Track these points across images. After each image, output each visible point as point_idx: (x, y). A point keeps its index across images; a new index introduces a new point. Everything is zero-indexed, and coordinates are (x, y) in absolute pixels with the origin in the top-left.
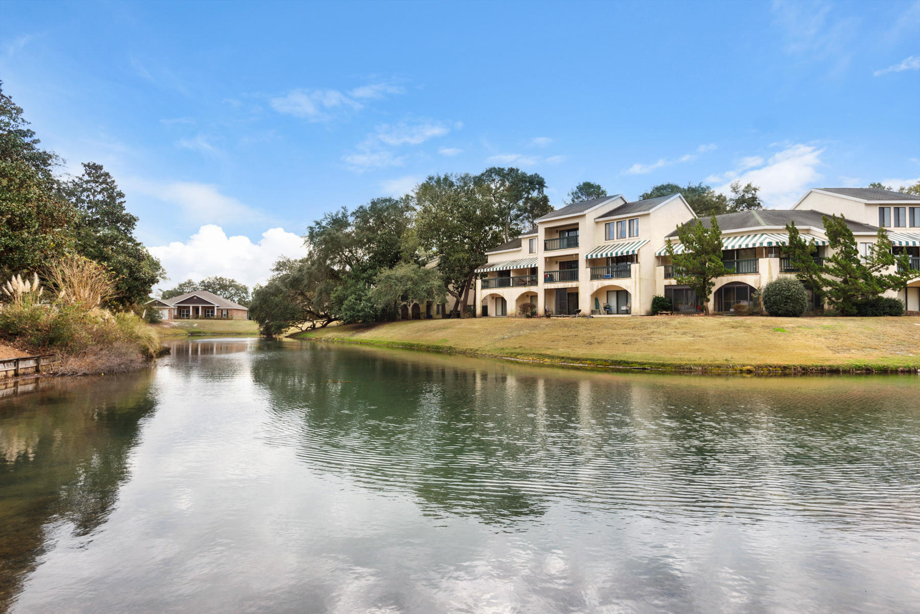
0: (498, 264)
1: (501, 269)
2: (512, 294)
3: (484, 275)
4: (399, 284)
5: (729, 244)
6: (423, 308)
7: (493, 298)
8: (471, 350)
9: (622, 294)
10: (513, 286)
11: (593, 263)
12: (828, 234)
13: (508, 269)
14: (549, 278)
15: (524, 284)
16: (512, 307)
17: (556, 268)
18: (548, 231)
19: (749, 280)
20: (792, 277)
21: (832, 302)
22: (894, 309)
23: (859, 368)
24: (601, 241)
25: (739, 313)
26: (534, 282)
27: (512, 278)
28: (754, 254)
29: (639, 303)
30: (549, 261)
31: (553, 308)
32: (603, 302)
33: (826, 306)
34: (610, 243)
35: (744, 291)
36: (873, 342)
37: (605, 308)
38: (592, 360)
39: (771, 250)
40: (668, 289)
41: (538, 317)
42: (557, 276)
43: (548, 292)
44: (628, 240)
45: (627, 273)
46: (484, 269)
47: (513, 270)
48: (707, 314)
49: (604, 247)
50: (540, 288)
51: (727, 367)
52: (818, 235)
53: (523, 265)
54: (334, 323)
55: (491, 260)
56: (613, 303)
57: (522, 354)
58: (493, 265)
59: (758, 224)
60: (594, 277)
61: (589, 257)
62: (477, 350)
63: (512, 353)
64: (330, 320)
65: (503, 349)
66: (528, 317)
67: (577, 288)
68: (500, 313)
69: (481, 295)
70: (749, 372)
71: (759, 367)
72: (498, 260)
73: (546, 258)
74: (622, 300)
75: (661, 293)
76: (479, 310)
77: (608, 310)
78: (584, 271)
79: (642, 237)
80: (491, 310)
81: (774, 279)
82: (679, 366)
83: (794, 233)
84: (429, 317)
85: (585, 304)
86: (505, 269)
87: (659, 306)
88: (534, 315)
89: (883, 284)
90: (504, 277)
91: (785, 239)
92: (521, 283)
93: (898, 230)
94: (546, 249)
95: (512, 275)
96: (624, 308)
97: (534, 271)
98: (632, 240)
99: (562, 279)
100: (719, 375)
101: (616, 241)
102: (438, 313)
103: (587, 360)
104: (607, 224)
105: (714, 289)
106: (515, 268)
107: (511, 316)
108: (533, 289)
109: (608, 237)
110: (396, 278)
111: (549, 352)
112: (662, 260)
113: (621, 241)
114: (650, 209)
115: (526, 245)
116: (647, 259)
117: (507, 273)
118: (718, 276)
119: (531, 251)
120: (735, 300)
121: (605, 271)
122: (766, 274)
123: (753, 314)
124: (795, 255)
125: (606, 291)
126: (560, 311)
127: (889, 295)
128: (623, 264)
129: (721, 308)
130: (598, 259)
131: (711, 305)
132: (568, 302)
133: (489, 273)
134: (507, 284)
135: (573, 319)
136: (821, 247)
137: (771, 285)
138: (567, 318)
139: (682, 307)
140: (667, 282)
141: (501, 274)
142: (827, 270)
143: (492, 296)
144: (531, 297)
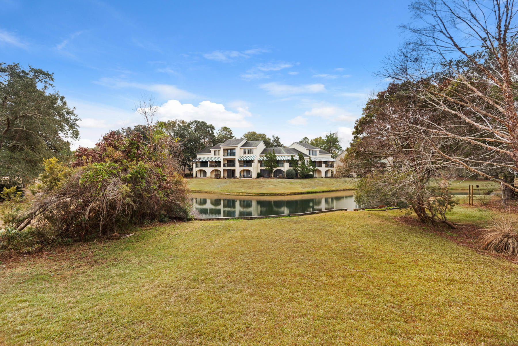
0: (202, 159)
2: (209, 170)
5: (278, 158)
9: (249, 172)
10: (209, 167)
11: (240, 162)
12: (299, 157)
14: (224, 166)
15: (214, 167)
16: (208, 174)
17: (226, 162)
18: (224, 150)
19: (282, 169)
20: (292, 168)
21: (300, 175)
22: (311, 177)
23: (307, 192)
24: (242, 154)
25: (280, 178)
26: (220, 166)
28: (284, 161)
29: (254, 175)
30: (224, 160)
31: (226, 175)
32: (242, 174)
33: (298, 176)
34: (245, 155)
35: (280, 171)
36: (309, 186)
37: (243, 176)
38: (255, 193)
39: (287, 161)
40: (261, 170)
42: (226, 165)
43: (224, 170)
44: (250, 155)
45: (251, 166)
46: (197, 160)
47: (210, 162)
48: (272, 178)
49: (243, 157)
50: (221, 169)
51: (285, 193)
52: (297, 157)
53: (213, 160)
55: (199, 157)
56: (245, 174)
58: (200, 159)
59: (284, 153)
60: (241, 166)
61: (239, 160)
63: (228, 192)
65: (222, 191)
66: (218, 178)
67: (235, 169)
68: (202, 176)
69: (195, 169)
70: (289, 194)
71: (291, 193)
72: (202, 157)
74: (248, 174)
75: (259, 172)
77: (244, 176)
78: (237, 164)
79: (254, 155)
80: (199, 175)
81: (288, 169)
82: (275, 194)
83: (292, 156)
85: (237, 174)
87: (259, 176)
88: (220, 178)
89: (309, 171)
90: (205, 164)
91: (290, 158)
92: (211, 166)
93: (315, 156)
94: (223, 156)
95: (209, 163)
96: (249, 176)
97: (220, 162)
98: (251, 155)
99: (228, 166)
100: (283, 195)
101: (246, 155)
103: (253, 193)
104: (244, 149)
105: (274, 171)
107: (208, 178)
108: (218, 168)
109: (244, 153)
111: (240, 191)
112: (260, 162)
113: (248, 155)
114: (257, 146)
115: (213, 152)
116: (256, 162)
117: (207, 162)
118: (275, 168)
119: (215, 155)
120: (278, 174)
121: (244, 164)
122: (286, 168)
123: (283, 178)
124: (292, 163)
125: (244, 170)
126: (229, 176)
127: (311, 173)
128: (249, 163)
129: (275, 176)
130: (242, 161)
131: (273, 175)
132: (231, 174)
133: (198, 162)
134: (207, 166)
135: (236, 179)
136: (298, 161)
137: (287, 171)
138: (232, 179)
139: (265, 176)
140: (261, 168)
141: (204, 162)
142: (299, 167)
143: (199, 170)
144: (216, 171)
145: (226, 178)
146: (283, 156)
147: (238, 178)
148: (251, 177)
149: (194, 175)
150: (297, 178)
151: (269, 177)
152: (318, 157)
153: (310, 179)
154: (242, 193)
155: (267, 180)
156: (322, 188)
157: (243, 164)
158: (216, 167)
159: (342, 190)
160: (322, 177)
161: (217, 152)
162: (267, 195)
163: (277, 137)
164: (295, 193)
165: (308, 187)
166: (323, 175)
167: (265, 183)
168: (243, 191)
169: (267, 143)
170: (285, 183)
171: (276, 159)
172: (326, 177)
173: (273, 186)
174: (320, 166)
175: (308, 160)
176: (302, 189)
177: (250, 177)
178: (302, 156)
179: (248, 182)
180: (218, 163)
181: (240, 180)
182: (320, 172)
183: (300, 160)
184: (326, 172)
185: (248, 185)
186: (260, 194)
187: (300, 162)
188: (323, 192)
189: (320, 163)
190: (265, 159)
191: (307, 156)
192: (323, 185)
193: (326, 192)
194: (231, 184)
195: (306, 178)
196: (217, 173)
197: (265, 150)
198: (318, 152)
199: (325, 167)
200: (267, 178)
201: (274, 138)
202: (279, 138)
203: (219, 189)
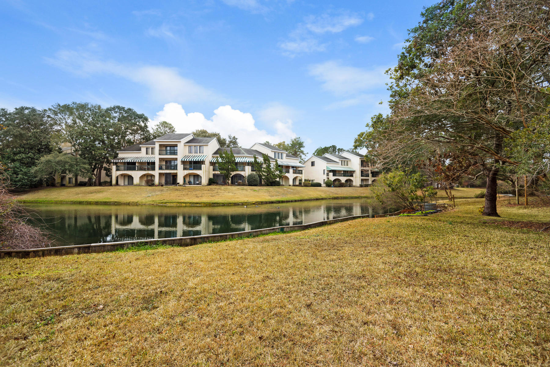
0: (127, 158)
1: (130, 161)
2: (136, 175)
3: (116, 164)
4: (58, 166)
5: (237, 160)
8: (133, 202)
9: (197, 177)
10: (137, 170)
11: (183, 162)
12: (264, 160)
13: (135, 161)
14: (161, 168)
15: (145, 170)
16: (136, 181)
17: (164, 163)
18: (160, 146)
19: (242, 173)
20: (254, 173)
21: (265, 182)
22: (277, 184)
23: (277, 201)
24: (187, 153)
25: (239, 185)
26: (154, 169)
28: (244, 164)
29: (205, 181)
30: (161, 160)
31: (163, 181)
32: (187, 180)
33: (263, 183)
34: (191, 155)
35: (240, 177)
36: (278, 194)
38: (204, 203)
39: (249, 164)
40: (214, 175)
41: (155, 186)
42: (164, 167)
43: (160, 174)
44: (198, 154)
45: (200, 169)
46: (118, 160)
47: (138, 163)
48: (229, 185)
49: (188, 157)
50: (156, 173)
51: (248, 203)
52: (260, 159)
53: (144, 160)
55: (120, 156)
56: (192, 180)
57: (168, 202)
58: (123, 159)
59: (244, 154)
60: (185, 169)
61: (183, 160)
62: (137, 202)
66: (150, 186)
67: (177, 173)
68: (126, 183)
69: (116, 174)
70: (254, 204)
71: (256, 202)
72: (127, 156)
74: (196, 179)
75: (212, 177)
77: (190, 183)
78: (180, 166)
79: (205, 154)
80: (121, 182)
81: (250, 174)
82: (235, 203)
83: (255, 158)
85: (180, 180)
86: (133, 161)
87: (211, 182)
89: (276, 176)
90: (131, 165)
91: (253, 160)
92: (141, 169)
94: (159, 154)
95: (137, 165)
96: (197, 182)
97: (153, 163)
98: (200, 154)
99: (167, 168)
101: (193, 154)
102: (70, 182)
103: (202, 203)
104: (190, 146)
105: (231, 176)
106: (139, 161)
107: (137, 185)
108: (151, 172)
109: (190, 152)
110: (55, 162)
111: (182, 201)
112: (212, 164)
113: (196, 155)
114: (208, 143)
115: (144, 150)
116: (207, 163)
117: (134, 163)
118: (233, 171)
119: (147, 153)
120: (237, 180)
121: (190, 167)
122: (247, 171)
123: (244, 185)
124: (255, 165)
125: (190, 175)
126: (167, 183)
127: (278, 179)
128: (198, 164)
129: (233, 183)
130: (187, 161)
131: (230, 182)
132: (172, 180)
133: (120, 163)
134: (134, 169)
135: (178, 187)
136: (262, 164)
137: (249, 176)
138: (172, 187)
139: (219, 182)
140: (214, 172)
141: (129, 163)
142: (264, 171)
143: (122, 175)
144: (147, 176)
145: (162, 186)
146: (243, 157)
147: (180, 186)
148: (200, 184)
149: (114, 182)
150: (261, 185)
151: (225, 183)
152: (285, 161)
153: (277, 187)
154: (186, 203)
155: (223, 187)
156: (292, 196)
157: (188, 167)
158: (148, 169)
159: (314, 200)
160: (290, 185)
161: (150, 150)
162: (223, 205)
163: (234, 137)
164: (262, 202)
165: (276, 196)
166: (291, 182)
167: (219, 191)
168: (187, 200)
169: (221, 142)
170: (246, 190)
171: (235, 160)
172: (294, 185)
173: (231, 194)
174: (288, 172)
175: (275, 163)
176: (270, 198)
177: (198, 184)
178: (267, 159)
179: (195, 190)
180: (151, 165)
181: (184, 187)
182: (287, 178)
183: (265, 163)
184: (295, 179)
185: (195, 193)
186: (213, 203)
187: (264, 166)
188: (296, 201)
189: (288, 167)
190: (220, 160)
191: (273, 159)
192: (295, 194)
193: (298, 201)
194: (169, 192)
195: (271, 185)
196: (149, 178)
197: (219, 149)
198: (284, 155)
199: (294, 173)
200: (222, 185)
201: (230, 138)
202: (236, 139)
203: (150, 199)
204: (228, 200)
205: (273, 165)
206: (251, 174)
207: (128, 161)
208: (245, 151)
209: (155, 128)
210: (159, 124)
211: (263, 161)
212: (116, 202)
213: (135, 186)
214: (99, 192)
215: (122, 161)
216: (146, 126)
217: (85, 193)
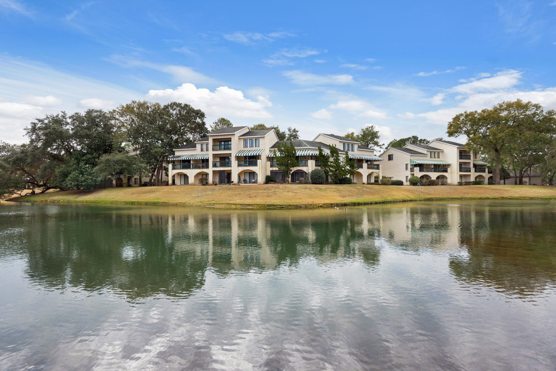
0: (182, 156)
1: (185, 159)
2: (191, 173)
3: (173, 162)
4: (116, 165)
5: (298, 153)
6: (125, 181)
7: (178, 175)
8: (181, 203)
9: (252, 174)
10: (192, 169)
11: (238, 158)
12: (331, 152)
13: (190, 159)
14: (215, 165)
15: (199, 168)
16: (191, 180)
17: (218, 160)
18: (214, 140)
19: (304, 169)
20: (319, 168)
21: (332, 179)
22: (348, 182)
24: (242, 148)
25: (301, 183)
26: (207, 167)
27: (192, 164)
28: (306, 158)
29: (261, 179)
30: (215, 156)
32: (242, 178)
33: (330, 180)
34: (246, 149)
35: (302, 173)
36: (350, 193)
37: (244, 181)
38: (257, 205)
39: (312, 157)
40: (272, 172)
41: (210, 185)
42: (218, 164)
43: (214, 172)
44: (254, 148)
45: (255, 164)
46: (174, 158)
48: (288, 183)
49: (243, 151)
50: (210, 171)
51: (314, 205)
52: (327, 152)
53: (198, 157)
54: (51, 190)
55: (177, 154)
57: (216, 204)
58: (179, 157)
59: (306, 146)
60: (239, 165)
61: (237, 155)
62: (185, 203)
63: (210, 204)
64: (49, 188)
65: (202, 202)
66: (204, 185)
67: (231, 170)
68: (183, 183)
69: (172, 173)
70: (321, 206)
71: (324, 204)
72: (182, 154)
73: (213, 155)
74: (252, 177)
75: (269, 174)
76: (170, 182)
77: (245, 181)
78: (234, 162)
79: (261, 148)
80: (177, 181)
81: (313, 169)
82: (296, 205)
83: (320, 151)
84: (129, 186)
85: (234, 178)
86: (187, 159)
87: (269, 180)
88: (207, 184)
89: (346, 172)
90: (186, 164)
91: (317, 153)
92: (196, 167)
93: (352, 153)
94: (213, 150)
95: (191, 162)
96: (253, 181)
97: (207, 160)
98: (256, 148)
99: (222, 165)
101: (249, 149)
102: (135, 183)
103: (255, 205)
104: (245, 140)
105: (291, 172)
106: (194, 159)
107: (192, 185)
108: (205, 170)
109: (245, 146)
110: (114, 161)
111: (232, 202)
112: (269, 159)
113: (251, 149)
114: (264, 135)
115: (198, 147)
116: (264, 158)
117: (189, 161)
118: (294, 167)
119: (202, 150)
120: (298, 178)
121: (245, 163)
122: (310, 167)
123: (306, 183)
124: (320, 159)
125: (245, 172)
126: (221, 182)
127: (348, 176)
128: (252, 160)
129: (293, 181)
130: (241, 156)
131: (290, 179)
132: (226, 178)
133: (176, 161)
134: (188, 167)
135: (231, 186)
136: (329, 157)
137: (313, 172)
138: (227, 186)
139: (278, 180)
140: (271, 169)
141: (184, 161)
142: (331, 166)
143: (178, 174)
144: (202, 174)
145: (216, 185)
146: (306, 149)
147: (235, 184)
148: (256, 182)
150: (327, 183)
151: (284, 181)
152: (356, 153)
153: (347, 185)
154: (236, 204)
155: (281, 186)
156: (371, 197)
157: (243, 163)
158: (203, 167)
159: (400, 201)
160: (364, 184)
161: (204, 146)
162: (282, 207)
163: (295, 130)
164: (332, 204)
165: (349, 196)
166: (365, 180)
167: (277, 190)
168: (238, 201)
169: (281, 136)
170: (310, 189)
171: (295, 153)
172: (368, 184)
173: (291, 194)
174: (362, 167)
175: (344, 156)
176: (341, 198)
177: (254, 183)
178: (334, 151)
179: (249, 189)
180: (205, 162)
181: (238, 186)
182: (360, 175)
183: (333, 156)
184: (369, 176)
185: (249, 193)
186: (268, 205)
187: (331, 159)
188: (376, 203)
189: (360, 162)
190: (278, 154)
191: (341, 151)
192: (373, 194)
193: (380, 203)
194: (221, 191)
195: (341, 183)
196: (204, 177)
197: (277, 142)
198: (356, 147)
199: (368, 168)
200: (281, 183)
201: (290, 132)
202: (297, 131)
203: (199, 200)
204: (287, 201)
205: (342, 158)
206: (316, 170)
207: (183, 159)
208: (307, 143)
209: (213, 126)
210: (217, 121)
211: (329, 153)
212: (164, 203)
213: (190, 185)
214: (152, 192)
215: (177, 159)
216: (204, 124)
217: (140, 193)
